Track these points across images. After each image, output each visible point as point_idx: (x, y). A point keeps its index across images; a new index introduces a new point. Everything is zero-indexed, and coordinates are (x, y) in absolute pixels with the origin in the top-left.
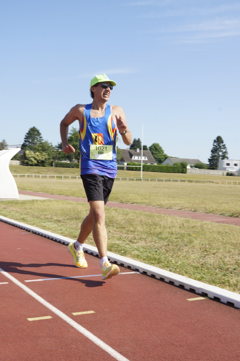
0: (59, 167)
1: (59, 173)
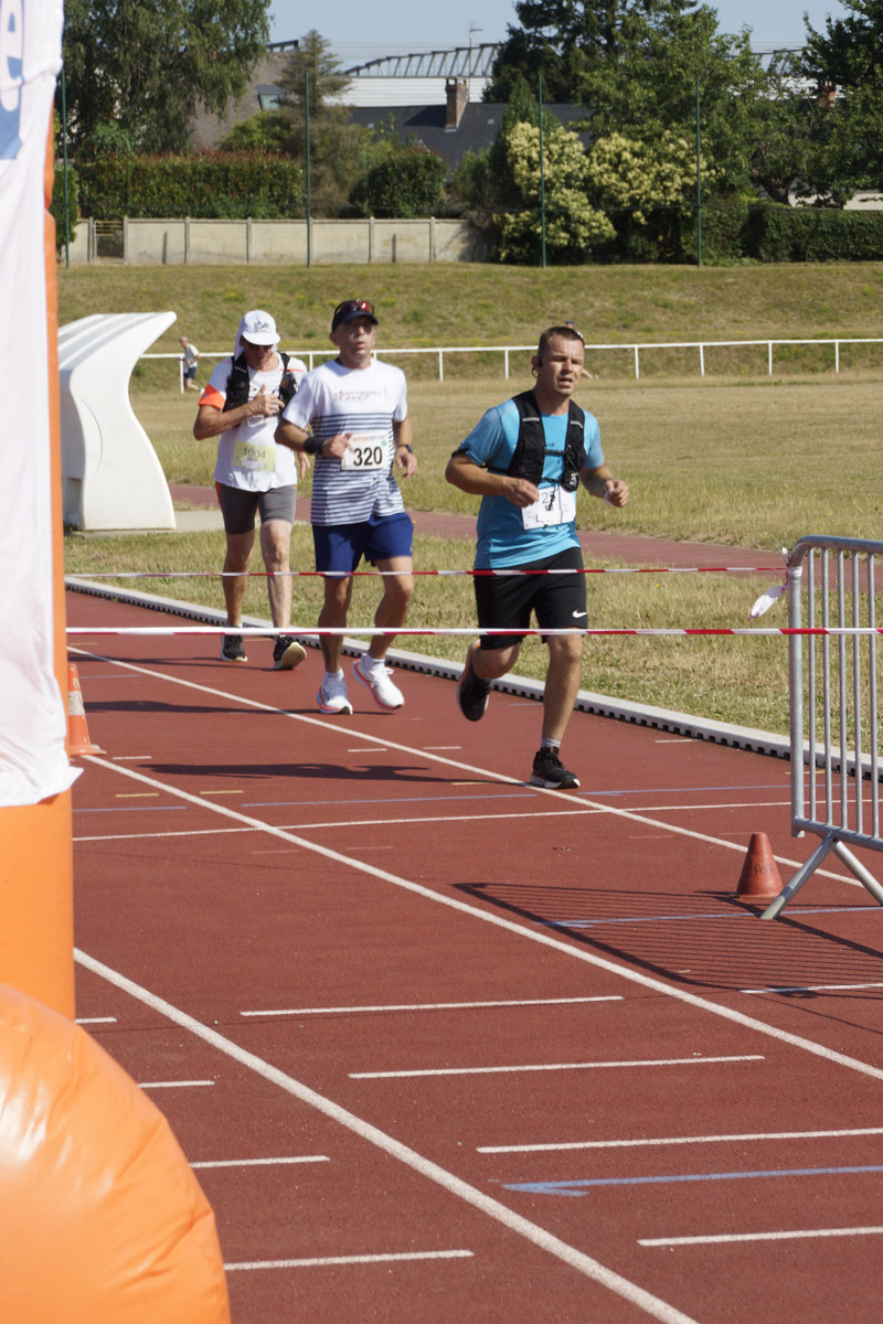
0: (822, 257)
1: (815, 312)
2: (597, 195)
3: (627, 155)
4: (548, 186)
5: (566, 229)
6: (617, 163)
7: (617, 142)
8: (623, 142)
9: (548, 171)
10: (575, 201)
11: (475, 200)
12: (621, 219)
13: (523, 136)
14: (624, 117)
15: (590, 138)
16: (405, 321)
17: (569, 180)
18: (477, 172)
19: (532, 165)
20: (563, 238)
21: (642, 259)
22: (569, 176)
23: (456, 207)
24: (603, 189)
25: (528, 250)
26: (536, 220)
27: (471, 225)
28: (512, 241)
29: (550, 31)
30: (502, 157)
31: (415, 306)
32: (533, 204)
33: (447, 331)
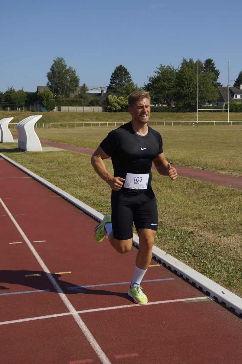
2: (119, 104)
3: (122, 99)
4: (113, 103)
5: (115, 108)
6: (121, 100)
7: (121, 97)
8: (122, 97)
9: (113, 101)
10: (116, 104)
11: (104, 104)
12: (122, 107)
13: (110, 97)
14: (122, 94)
15: (118, 97)
16: (95, 119)
17: (115, 102)
18: (104, 101)
19: (111, 100)
20: (115, 109)
21: (124, 112)
22: (115, 101)
23: (102, 105)
24: (119, 103)
25: (110, 110)
26: (111, 107)
27: (103, 107)
28: (108, 109)
29: (114, 85)
30: (107, 99)
31: (96, 117)
32: (111, 105)
33: (100, 120)
